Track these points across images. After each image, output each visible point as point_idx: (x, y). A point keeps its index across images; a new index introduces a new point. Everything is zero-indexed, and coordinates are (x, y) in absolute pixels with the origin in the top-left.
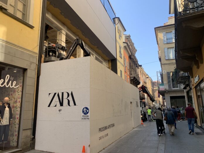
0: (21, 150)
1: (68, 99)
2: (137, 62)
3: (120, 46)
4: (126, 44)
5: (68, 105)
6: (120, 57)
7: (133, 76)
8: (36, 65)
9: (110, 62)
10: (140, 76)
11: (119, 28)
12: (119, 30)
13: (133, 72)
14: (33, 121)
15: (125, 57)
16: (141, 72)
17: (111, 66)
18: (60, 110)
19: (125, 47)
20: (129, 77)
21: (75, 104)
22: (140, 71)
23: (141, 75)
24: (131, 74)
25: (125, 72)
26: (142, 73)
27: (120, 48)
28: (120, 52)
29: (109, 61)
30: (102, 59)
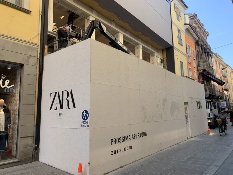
0: (19, 162)
1: (67, 100)
2: (209, 49)
3: (178, 30)
4: (189, 26)
5: (67, 108)
6: (179, 43)
7: (202, 67)
8: (38, 58)
9: (165, 51)
10: (214, 68)
11: (176, 5)
12: (177, 8)
13: (201, 63)
14: (35, 127)
15: (187, 44)
16: (218, 62)
17: (166, 57)
18: (60, 115)
19: (187, 30)
20: (195, 70)
21: (74, 107)
22: (216, 62)
23: (217, 66)
24: (199, 66)
25: (189, 63)
26: (219, 64)
27: (179, 31)
28: (179, 37)
29: (163, 50)
30: (152, 49)
